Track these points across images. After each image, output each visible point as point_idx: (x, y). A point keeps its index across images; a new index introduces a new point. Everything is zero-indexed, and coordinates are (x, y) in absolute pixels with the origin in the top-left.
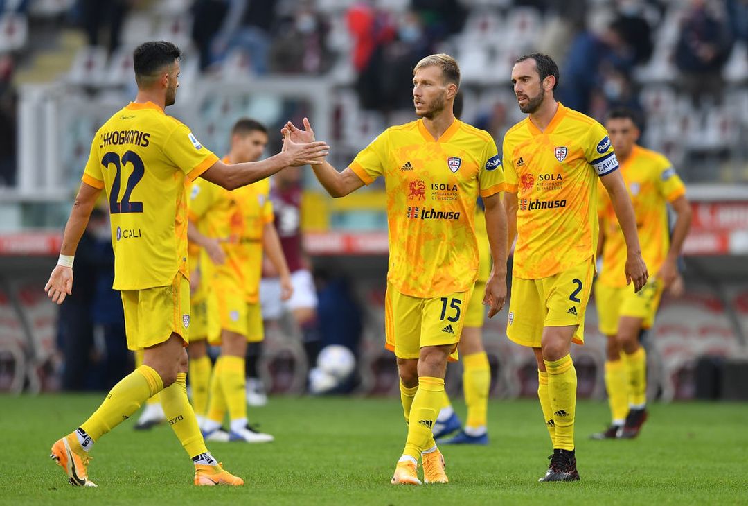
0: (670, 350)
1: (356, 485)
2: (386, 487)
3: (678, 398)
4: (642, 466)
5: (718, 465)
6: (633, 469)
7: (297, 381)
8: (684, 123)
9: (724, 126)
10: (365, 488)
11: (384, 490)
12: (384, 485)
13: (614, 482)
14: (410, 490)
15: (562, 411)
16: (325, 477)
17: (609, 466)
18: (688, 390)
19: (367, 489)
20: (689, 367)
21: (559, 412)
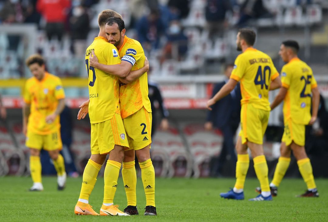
0: (198, 154)
1: (50, 218)
2: (64, 219)
3: (201, 176)
4: (185, 208)
5: (221, 208)
6: (181, 210)
7: (21, 169)
8: (204, 46)
9: (223, 47)
10: (54, 219)
11: (63, 220)
12: (63, 218)
13: (172, 216)
14: (75, 220)
15: (149, 186)
16: (35, 214)
17: (169, 209)
18: (206, 172)
19: (55, 220)
20: (207, 161)
21: (147, 187)
